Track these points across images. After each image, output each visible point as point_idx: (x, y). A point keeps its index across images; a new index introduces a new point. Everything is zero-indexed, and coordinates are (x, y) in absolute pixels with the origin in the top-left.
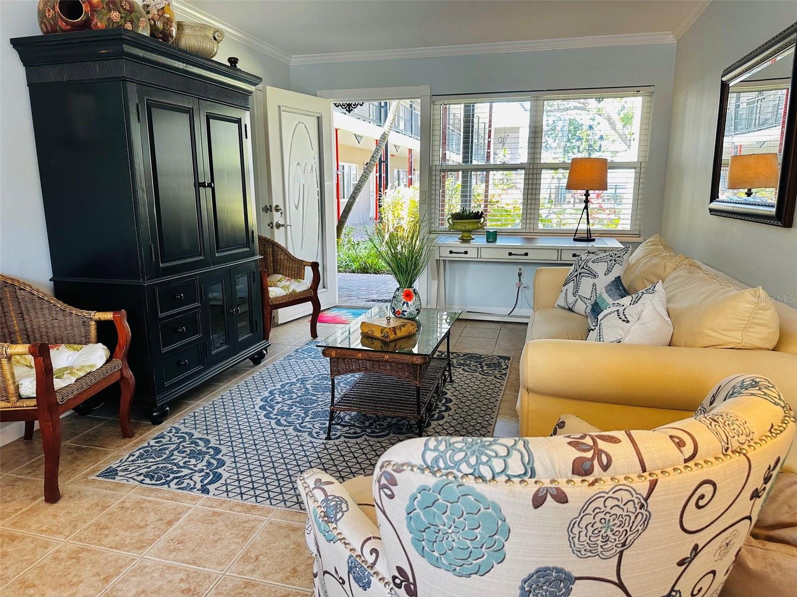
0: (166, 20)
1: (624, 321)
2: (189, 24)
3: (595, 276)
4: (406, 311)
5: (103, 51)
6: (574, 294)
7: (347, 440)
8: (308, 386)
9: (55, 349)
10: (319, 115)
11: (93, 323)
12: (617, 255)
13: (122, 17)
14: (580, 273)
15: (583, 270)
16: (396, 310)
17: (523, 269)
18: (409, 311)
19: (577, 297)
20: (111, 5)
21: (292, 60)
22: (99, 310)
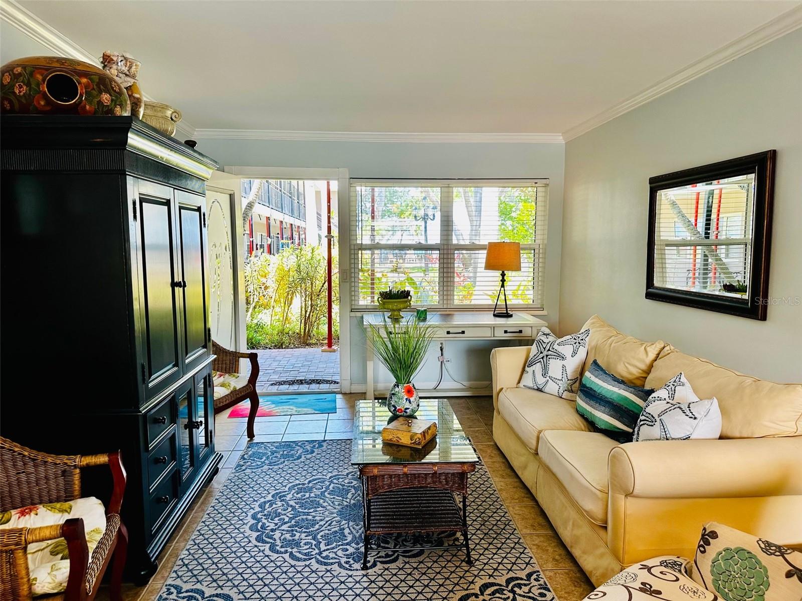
0: (135, 101)
1: (691, 418)
2: (151, 103)
3: (563, 358)
4: (408, 409)
5: (98, 140)
6: (544, 375)
7: (386, 566)
8: (292, 503)
9: (32, 514)
10: (232, 193)
11: (78, 471)
12: (580, 338)
13: (112, 100)
14: (547, 356)
15: (550, 352)
16: (398, 408)
17: (444, 344)
18: (411, 408)
19: (548, 378)
20: (102, 87)
21: (195, 133)
22: (84, 454)
